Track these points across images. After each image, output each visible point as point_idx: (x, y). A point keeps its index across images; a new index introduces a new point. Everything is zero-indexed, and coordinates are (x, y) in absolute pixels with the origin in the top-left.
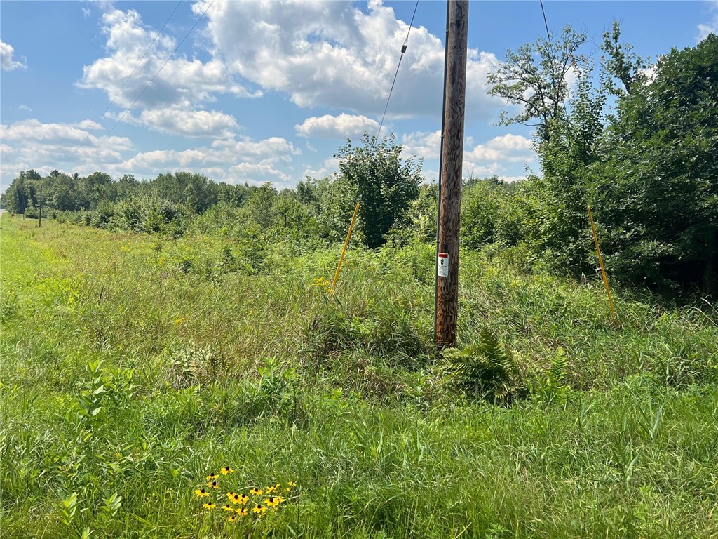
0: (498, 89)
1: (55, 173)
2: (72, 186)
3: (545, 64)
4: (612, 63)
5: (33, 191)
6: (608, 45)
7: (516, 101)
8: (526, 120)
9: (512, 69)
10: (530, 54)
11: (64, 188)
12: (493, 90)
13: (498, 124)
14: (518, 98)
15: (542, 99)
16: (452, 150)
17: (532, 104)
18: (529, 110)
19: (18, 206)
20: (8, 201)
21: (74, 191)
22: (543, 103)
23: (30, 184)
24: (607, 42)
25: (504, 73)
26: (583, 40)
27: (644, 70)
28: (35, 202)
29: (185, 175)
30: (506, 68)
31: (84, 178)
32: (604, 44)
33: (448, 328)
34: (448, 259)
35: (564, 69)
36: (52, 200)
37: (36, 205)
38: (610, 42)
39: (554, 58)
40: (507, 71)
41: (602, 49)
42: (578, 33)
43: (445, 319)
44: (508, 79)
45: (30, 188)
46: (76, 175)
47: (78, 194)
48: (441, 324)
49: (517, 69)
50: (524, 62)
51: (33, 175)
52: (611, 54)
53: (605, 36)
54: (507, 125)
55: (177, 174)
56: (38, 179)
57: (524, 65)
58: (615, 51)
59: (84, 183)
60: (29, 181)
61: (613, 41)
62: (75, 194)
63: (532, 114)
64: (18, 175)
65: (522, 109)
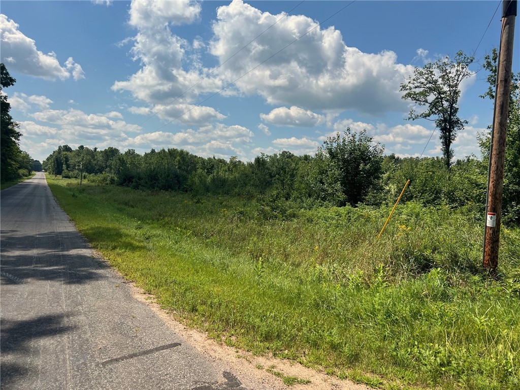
0: (409, 95)
1: (82, 147)
2: (93, 156)
3: (443, 77)
4: (491, 77)
5: (67, 159)
6: (489, 64)
7: (422, 103)
8: (429, 116)
9: (419, 81)
10: (432, 70)
11: (88, 158)
12: (406, 96)
13: (407, 119)
14: (424, 101)
15: (442, 102)
16: (500, 152)
17: (434, 105)
18: (431, 110)
19: (56, 169)
20: (49, 166)
21: (94, 160)
22: (442, 104)
23: (65, 154)
24: (487, 62)
25: (413, 84)
26: (472, 61)
27: (516, 82)
28: (68, 166)
29: (175, 150)
30: (414, 80)
31: (101, 151)
32: (486, 64)
33: (494, 257)
34: (495, 216)
35: (458, 81)
36: (79, 166)
37: (69, 169)
38: (490, 62)
39: (450, 73)
40: (415, 82)
41: (484, 67)
42: (468, 56)
43: (492, 252)
44: (416, 87)
45: (65, 157)
46: (96, 149)
47: (97, 162)
48: (489, 255)
49: (423, 80)
50: (427, 76)
51: (67, 149)
52: (491, 70)
53: (486, 58)
54: (414, 119)
55: (169, 150)
56: (71, 152)
57: (427, 78)
58: (494, 68)
59: (101, 155)
60: (65, 153)
61: (493, 62)
62: (95, 162)
63: (433, 112)
64: (56, 149)
65: (426, 109)
